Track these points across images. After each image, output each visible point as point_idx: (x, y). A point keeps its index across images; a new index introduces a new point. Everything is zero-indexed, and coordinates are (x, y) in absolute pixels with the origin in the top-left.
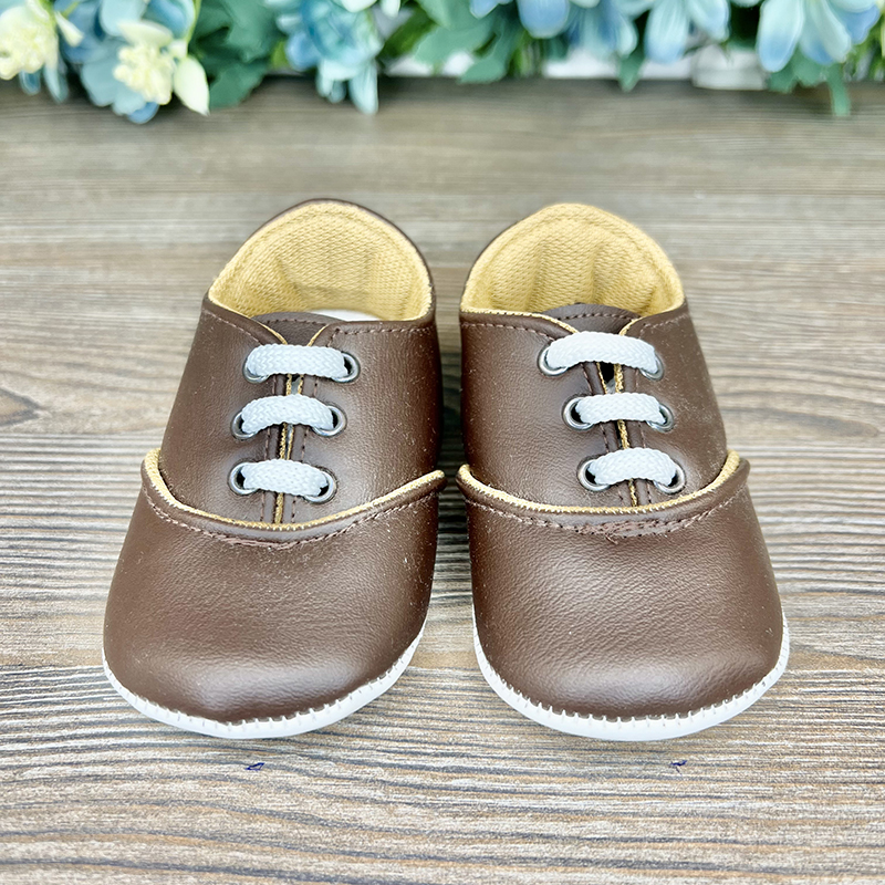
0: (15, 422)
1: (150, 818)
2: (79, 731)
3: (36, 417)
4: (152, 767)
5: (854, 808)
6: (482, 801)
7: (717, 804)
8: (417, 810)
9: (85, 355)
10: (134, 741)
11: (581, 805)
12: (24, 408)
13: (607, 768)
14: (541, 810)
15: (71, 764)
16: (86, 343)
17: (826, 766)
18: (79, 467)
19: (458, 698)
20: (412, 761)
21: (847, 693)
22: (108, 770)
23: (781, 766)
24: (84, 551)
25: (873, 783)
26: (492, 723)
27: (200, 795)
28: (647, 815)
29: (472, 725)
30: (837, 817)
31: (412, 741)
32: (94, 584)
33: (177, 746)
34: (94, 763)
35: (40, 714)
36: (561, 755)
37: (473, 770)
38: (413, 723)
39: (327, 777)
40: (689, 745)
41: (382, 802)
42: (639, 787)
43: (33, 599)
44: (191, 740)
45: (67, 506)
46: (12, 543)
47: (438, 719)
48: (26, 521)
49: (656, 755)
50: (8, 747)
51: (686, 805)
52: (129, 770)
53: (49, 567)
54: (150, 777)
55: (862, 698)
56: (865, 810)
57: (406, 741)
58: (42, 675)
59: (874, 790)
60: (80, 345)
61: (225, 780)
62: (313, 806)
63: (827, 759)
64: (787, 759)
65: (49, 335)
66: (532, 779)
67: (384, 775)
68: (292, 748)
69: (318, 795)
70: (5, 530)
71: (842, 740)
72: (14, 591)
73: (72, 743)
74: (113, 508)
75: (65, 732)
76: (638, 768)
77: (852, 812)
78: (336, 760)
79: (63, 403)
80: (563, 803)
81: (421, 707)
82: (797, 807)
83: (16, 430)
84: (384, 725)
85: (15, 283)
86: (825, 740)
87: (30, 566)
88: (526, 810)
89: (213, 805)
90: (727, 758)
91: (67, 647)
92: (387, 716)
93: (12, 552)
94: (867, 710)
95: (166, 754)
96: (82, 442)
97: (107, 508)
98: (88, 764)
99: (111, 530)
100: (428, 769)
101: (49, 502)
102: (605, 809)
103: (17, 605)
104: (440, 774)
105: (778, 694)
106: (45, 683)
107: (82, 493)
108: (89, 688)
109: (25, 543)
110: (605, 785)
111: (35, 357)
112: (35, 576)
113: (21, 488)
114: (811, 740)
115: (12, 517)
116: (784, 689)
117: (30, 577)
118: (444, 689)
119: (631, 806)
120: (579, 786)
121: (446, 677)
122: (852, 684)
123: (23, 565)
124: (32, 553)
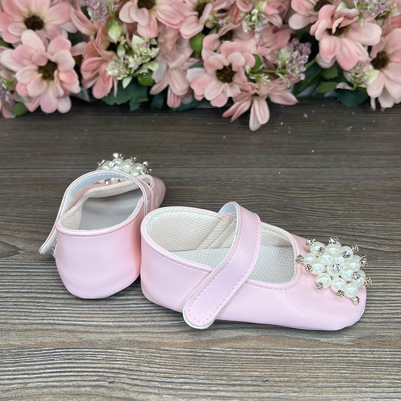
0: (11, 256)
1: (74, 400)
2: (46, 371)
3: (19, 253)
4: (74, 383)
5: (328, 396)
6: (194, 393)
7: (278, 394)
8: (170, 397)
9: (37, 227)
10: (67, 374)
11: (229, 394)
12: (14, 250)
13: (239, 382)
14: (215, 396)
15: (44, 382)
16: (36, 222)
17: (319, 381)
18: (38, 274)
19: (186, 358)
20: (169, 380)
21: (331, 357)
22: (58, 384)
23: (303, 382)
24: (43, 306)
25: (336, 387)
26: (198, 367)
27: (92, 392)
28: (253, 398)
29: (190, 368)
30: (321, 399)
31: (169, 373)
32: (48, 318)
33: (83, 375)
34: (53, 381)
35: (31, 365)
36: (222, 378)
37: (191, 383)
38: (169, 367)
39: (138, 385)
40: (270, 374)
41: (158, 394)
42: (250, 388)
43: (25, 324)
44: (88, 373)
45: (35, 289)
46: (14, 303)
47: (178, 366)
48: (19, 295)
49: (257, 378)
50: (21, 376)
51: (267, 395)
52: (66, 384)
53: (30, 312)
54: (73, 386)
55: (336, 358)
56: (331, 396)
57: (167, 373)
58: (31, 351)
59: (335, 390)
60: (34, 223)
61: (101, 387)
62: (133, 395)
63: (320, 379)
64: (305, 379)
65: (21, 219)
66: (212, 386)
67: (159, 385)
68: (125, 376)
69: (135, 392)
70: (11, 299)
71: (326, 373)
72: (17, 321)
73: (44, 375)
74: (53, 290)
75: (41, 371)
76: (250, 382)
77: (326, 397)
78: (141, 380)
79: (30, 247)
80: (223, 394)
81: (172, 362)
82: (307, 395)
83: (11, 259)
84: (159, 368)
85: (4, 196)
86: (320, 373)
87: (22, 312)
88: (209, 396)
89: (97, 395)
90: (283, 379)
91: (39, 341)
92: (160, 365)
93: (14, 306)
94: (337, 363)
95: (79, 378)
96: (39, 264)
97: (50, 289)
98: (50, 382)
99: (53, 298)
100: (174, 383)
101: (28, 287)
102: (238, 396)
103: (19, 326)
104: (179, 384)
105: (304, 357)
106: (32, 354)
107: (40, 284)
108: (49, 356)
109: (20, 303)
110: (238, 388)
111: (16, 228)
112: (25, 316)
113: (16, 282)
114: (315, 373)
115: (13, 293)
116: (307, 355)
117: (23, 316)
118: (181, 355)
119: (247, 395)
120: (228, 388)
121: (182, 351)
122: (333, 353)
123: (19, 312)
124: (23, 307)
